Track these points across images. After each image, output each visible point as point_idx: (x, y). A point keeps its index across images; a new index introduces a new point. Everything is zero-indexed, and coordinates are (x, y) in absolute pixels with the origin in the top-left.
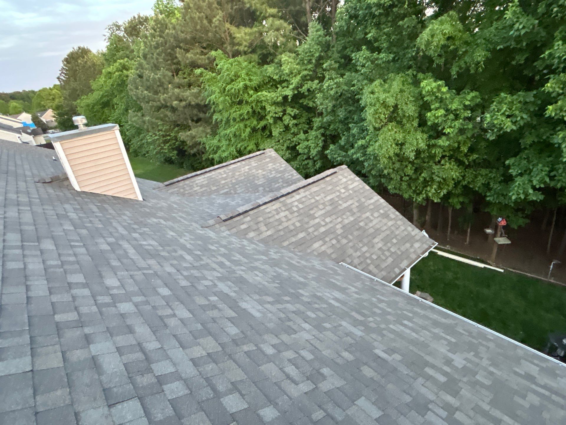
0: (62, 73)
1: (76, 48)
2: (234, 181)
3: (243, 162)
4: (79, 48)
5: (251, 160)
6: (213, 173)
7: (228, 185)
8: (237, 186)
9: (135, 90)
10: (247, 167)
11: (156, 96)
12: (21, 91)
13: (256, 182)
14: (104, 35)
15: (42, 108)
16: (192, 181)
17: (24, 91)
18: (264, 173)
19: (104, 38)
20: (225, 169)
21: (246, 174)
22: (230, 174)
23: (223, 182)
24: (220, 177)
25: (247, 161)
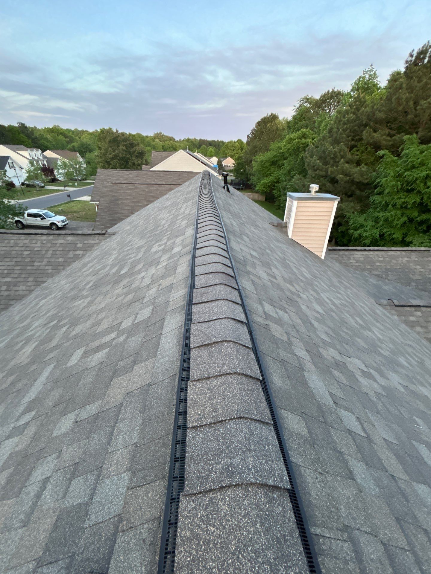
0: (252, 132)
1: (269, 114)
2: (389, 267)
3: (404, 253)
4: (272, 114)
5: (413, 253)
6: (372, 253)
7: (381, 269)
8: (390, 273)
9: (309, 158)
10: (406, 259)
11: (325, 167)
12: (216, 140)
13: (411, 276)
14: (295, 106)
15: (225, 156)
16: (351, 253)
17: (218, 140)
18: (422, 270)
19: (294, 108)
20: (383, 253)
21: (402, 265)
22: (387, 259)
23: (378, 264)
24: (377, 259)
25: (408, 253)
